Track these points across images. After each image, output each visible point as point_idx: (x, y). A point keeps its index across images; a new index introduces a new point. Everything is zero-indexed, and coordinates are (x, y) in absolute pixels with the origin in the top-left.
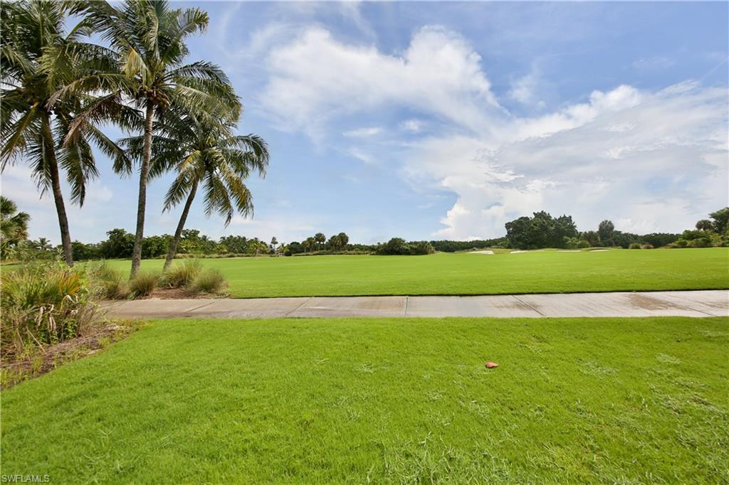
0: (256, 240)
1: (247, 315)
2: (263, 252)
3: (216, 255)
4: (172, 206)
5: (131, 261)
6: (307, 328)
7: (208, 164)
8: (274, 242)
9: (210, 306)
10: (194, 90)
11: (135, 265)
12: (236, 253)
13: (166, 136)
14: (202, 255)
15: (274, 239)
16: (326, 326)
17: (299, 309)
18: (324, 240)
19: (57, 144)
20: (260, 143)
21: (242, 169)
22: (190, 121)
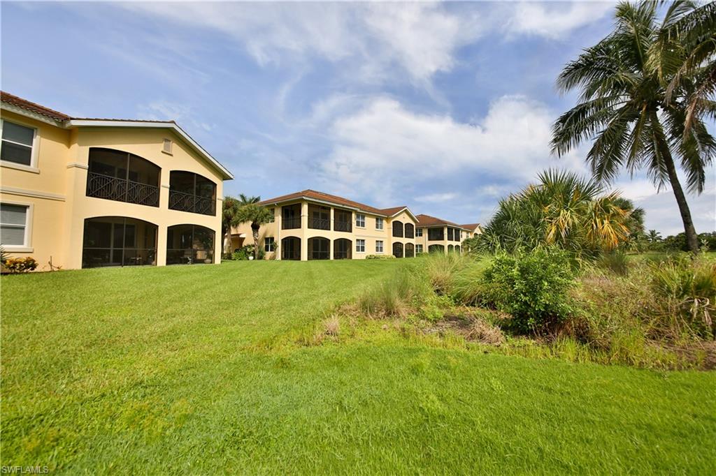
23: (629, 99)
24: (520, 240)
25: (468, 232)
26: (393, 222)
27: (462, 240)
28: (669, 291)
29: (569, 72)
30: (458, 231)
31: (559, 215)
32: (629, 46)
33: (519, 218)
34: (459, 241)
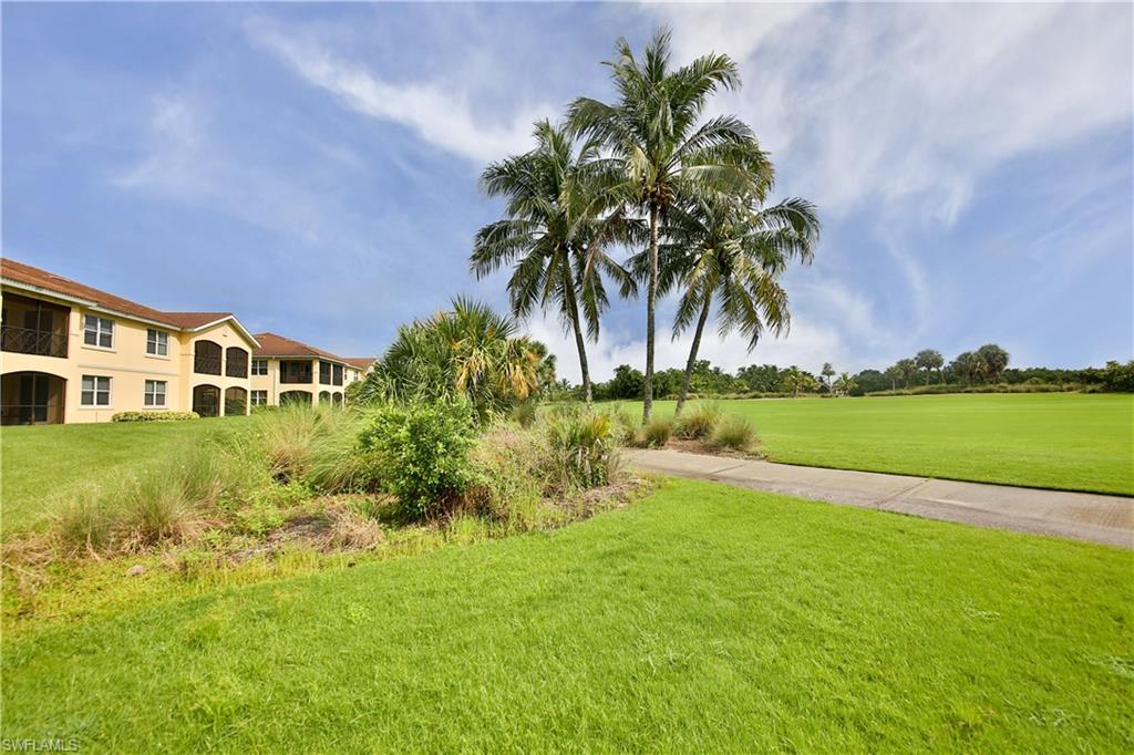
0: (793, 371)
1: (801, 493)
2: (808, 390)
3: (734, 395)
4: (681, 331)
5: (643, 403)
6: (931, 538)
7: (723, 265)
8: (828, 371)
9: (739, 470)
10: (703, 167)
11: (647, 407)
12: (762, 391)
13: (671, 242)
14: (715, 395)
15: (827, 366)
16: (979, 543)
17: (904, 497)
18: (938, 363)
19: (575, 281)
20: (802, 210)
21: (772, 262)
22: (700, 212)
23: (546, 231)
24: (422, 386)
25: (357, 371)
26: (197, 343)
27: (346, 383)
28: (561, 443)
29: (492, 176)
30: (339, 367)
31: (471, 355)
32: (548, 171)
33: (423, 354)
34: (341, 384)
